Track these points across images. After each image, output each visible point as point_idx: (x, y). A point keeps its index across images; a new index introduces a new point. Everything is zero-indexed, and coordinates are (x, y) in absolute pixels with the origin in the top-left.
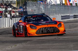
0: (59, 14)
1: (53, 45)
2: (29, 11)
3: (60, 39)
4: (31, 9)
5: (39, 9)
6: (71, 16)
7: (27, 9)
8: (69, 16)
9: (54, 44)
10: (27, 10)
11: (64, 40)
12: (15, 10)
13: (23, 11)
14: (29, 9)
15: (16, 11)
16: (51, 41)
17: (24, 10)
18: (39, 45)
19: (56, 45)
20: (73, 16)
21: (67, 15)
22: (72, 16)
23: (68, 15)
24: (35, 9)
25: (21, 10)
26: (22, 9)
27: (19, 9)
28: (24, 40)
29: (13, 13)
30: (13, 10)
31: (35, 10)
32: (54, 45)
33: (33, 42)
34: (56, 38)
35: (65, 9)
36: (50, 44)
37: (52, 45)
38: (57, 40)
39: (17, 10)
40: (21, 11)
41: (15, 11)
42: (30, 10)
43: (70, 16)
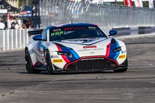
1: (92, 93)
2: (44, 16)
3: (106, 81)
4: (49, 13)
6: (134, 29)
7: (39, 12)
8: (129, 29)
9: (95, 91)
10: (41, 15)
11: (115, 83)
12: (14, 13)
14: (45, 12)
15: (18, 16)
16: (89, 83)
18: (61, 92)
19: (98, 93)
20: (138, 29)
21: (124, 26)
22: (136, 30)
23: (127, 26)
24: (57, 12)
25: (28, 14)
26: (29, 12)
27: (23, 11)
28: (30, 80)
30: (11, 15)
32: (94, 93)
33: (50, 84)
34: (99, 78)
35: (120, 13)
36: (86, 92)
38: (101, 81)
39: (18, 14)
40: (27, 17)
41: (14, 15)
42: (47, 14)
43: (131, 29)
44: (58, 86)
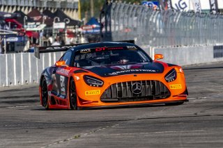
0: (208, 41)
1: (189, 134)
2: (117, 32)
3: (209, 118)
4: (124, 25)
5: (147, 27)
7: (110, 25)
9: (194, 132)
10: (113, 29)
11: (221, 120)
12: (75, 28)
13: (98, 31)
14: (119, 26)
15: (79, 33)
16: (185, 122)
17: (101, 28)
18: (147, 134)
19: (199, 134)
24: (135, 26)
25: (93, 28)
26: (95, 26)
27: (87, 25)
28: (102, 119)
29: (68, 37)
30: (70, 30)
31: (135, 29)
32: (194, 134)
34: (199, 114)
36: (182, 133)
37: (186, 134)
38: (202, 118)
39: (80, 30)
40: (92, 34)
41: (74, 31)
42: (121, 27)
44: (143, 126)
